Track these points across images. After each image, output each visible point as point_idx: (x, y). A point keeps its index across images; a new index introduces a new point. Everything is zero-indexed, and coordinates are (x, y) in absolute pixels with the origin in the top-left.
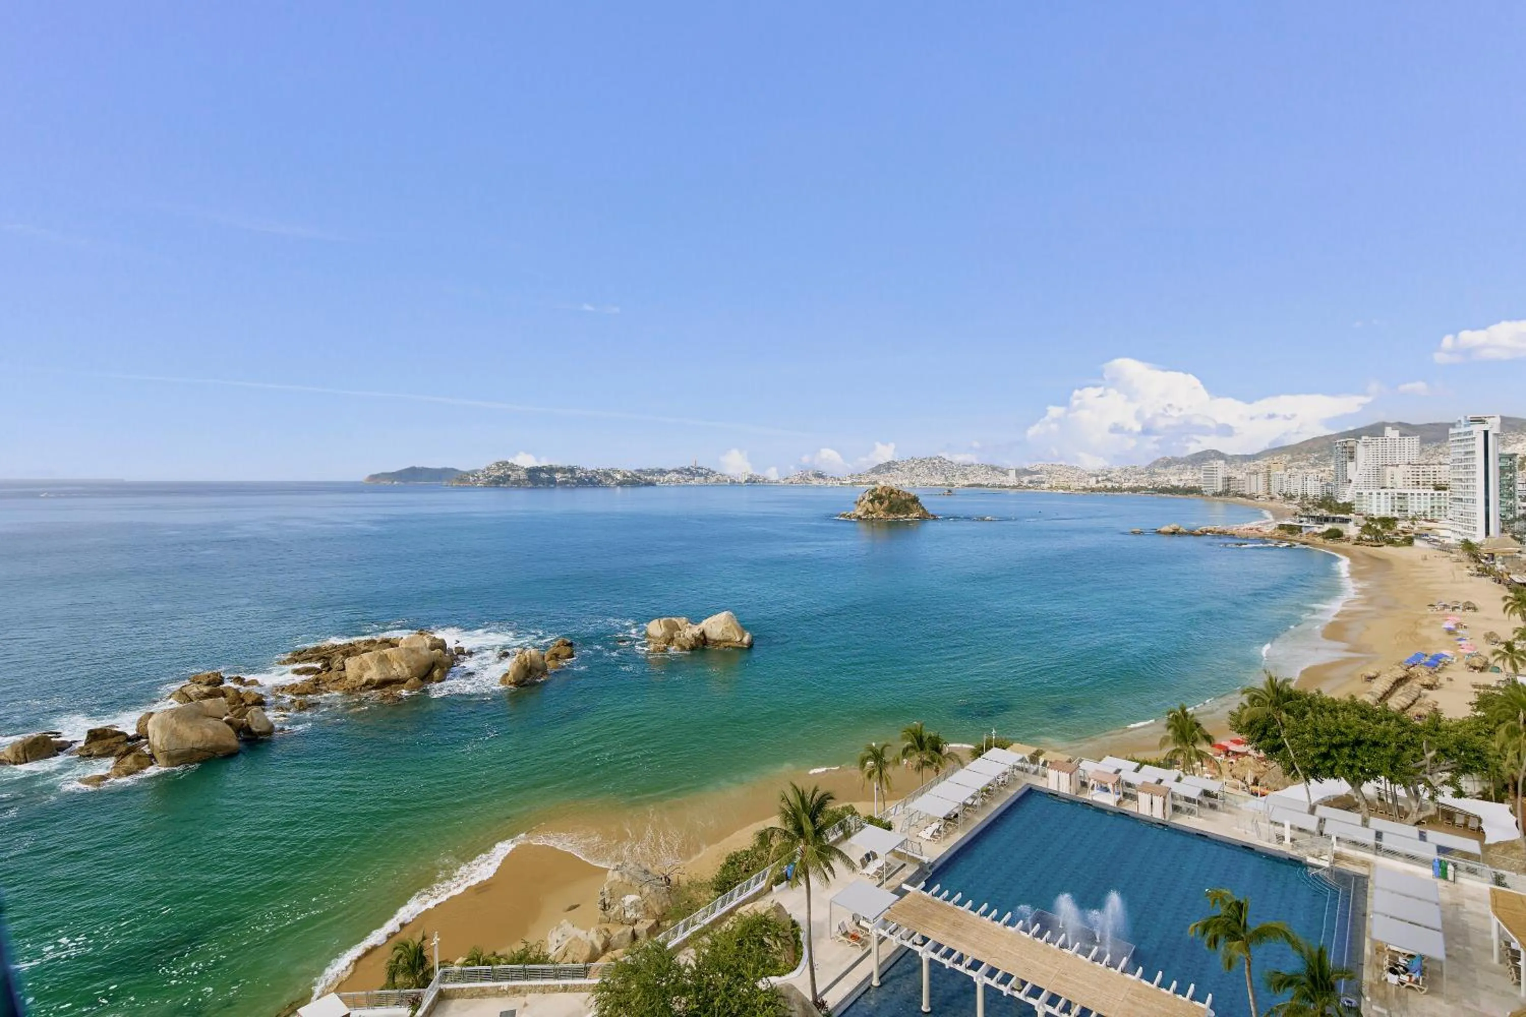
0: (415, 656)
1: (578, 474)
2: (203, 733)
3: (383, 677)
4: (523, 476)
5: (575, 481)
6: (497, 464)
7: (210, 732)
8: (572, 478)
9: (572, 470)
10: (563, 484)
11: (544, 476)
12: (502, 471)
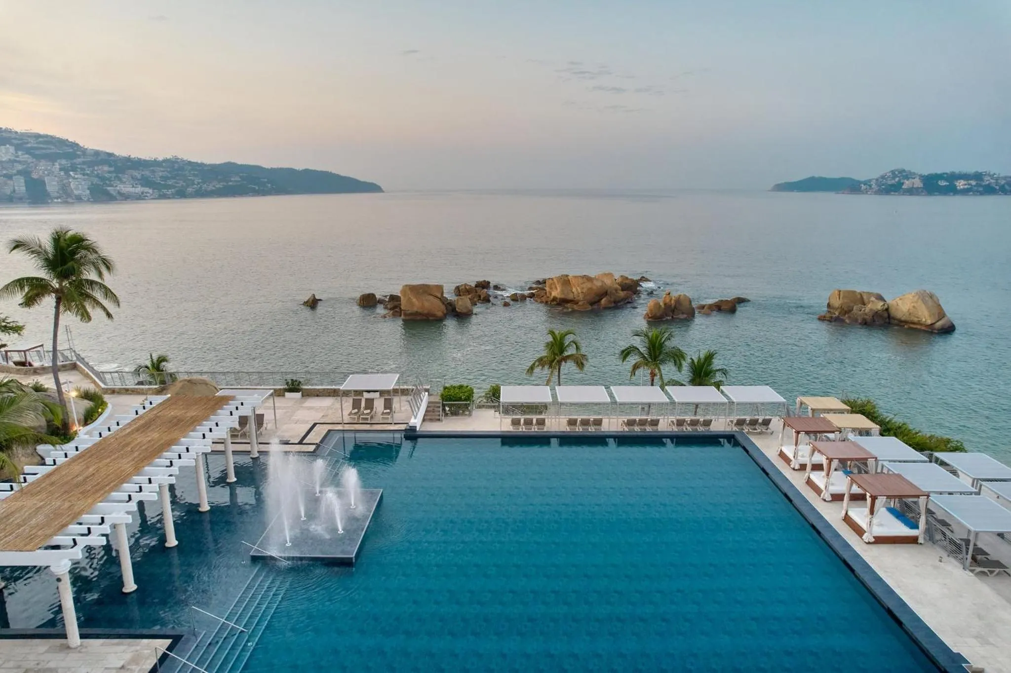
1: (987, 180)
2: (423, 304)
3: (563, 296)
4: (918, 183)
5: (981, 189)
6: (893, 172)
7: (427, 304)
8: (978, 185)
9: (978, 176)
10: (965, 192)
11: (943, 183)
12: (897, 179)
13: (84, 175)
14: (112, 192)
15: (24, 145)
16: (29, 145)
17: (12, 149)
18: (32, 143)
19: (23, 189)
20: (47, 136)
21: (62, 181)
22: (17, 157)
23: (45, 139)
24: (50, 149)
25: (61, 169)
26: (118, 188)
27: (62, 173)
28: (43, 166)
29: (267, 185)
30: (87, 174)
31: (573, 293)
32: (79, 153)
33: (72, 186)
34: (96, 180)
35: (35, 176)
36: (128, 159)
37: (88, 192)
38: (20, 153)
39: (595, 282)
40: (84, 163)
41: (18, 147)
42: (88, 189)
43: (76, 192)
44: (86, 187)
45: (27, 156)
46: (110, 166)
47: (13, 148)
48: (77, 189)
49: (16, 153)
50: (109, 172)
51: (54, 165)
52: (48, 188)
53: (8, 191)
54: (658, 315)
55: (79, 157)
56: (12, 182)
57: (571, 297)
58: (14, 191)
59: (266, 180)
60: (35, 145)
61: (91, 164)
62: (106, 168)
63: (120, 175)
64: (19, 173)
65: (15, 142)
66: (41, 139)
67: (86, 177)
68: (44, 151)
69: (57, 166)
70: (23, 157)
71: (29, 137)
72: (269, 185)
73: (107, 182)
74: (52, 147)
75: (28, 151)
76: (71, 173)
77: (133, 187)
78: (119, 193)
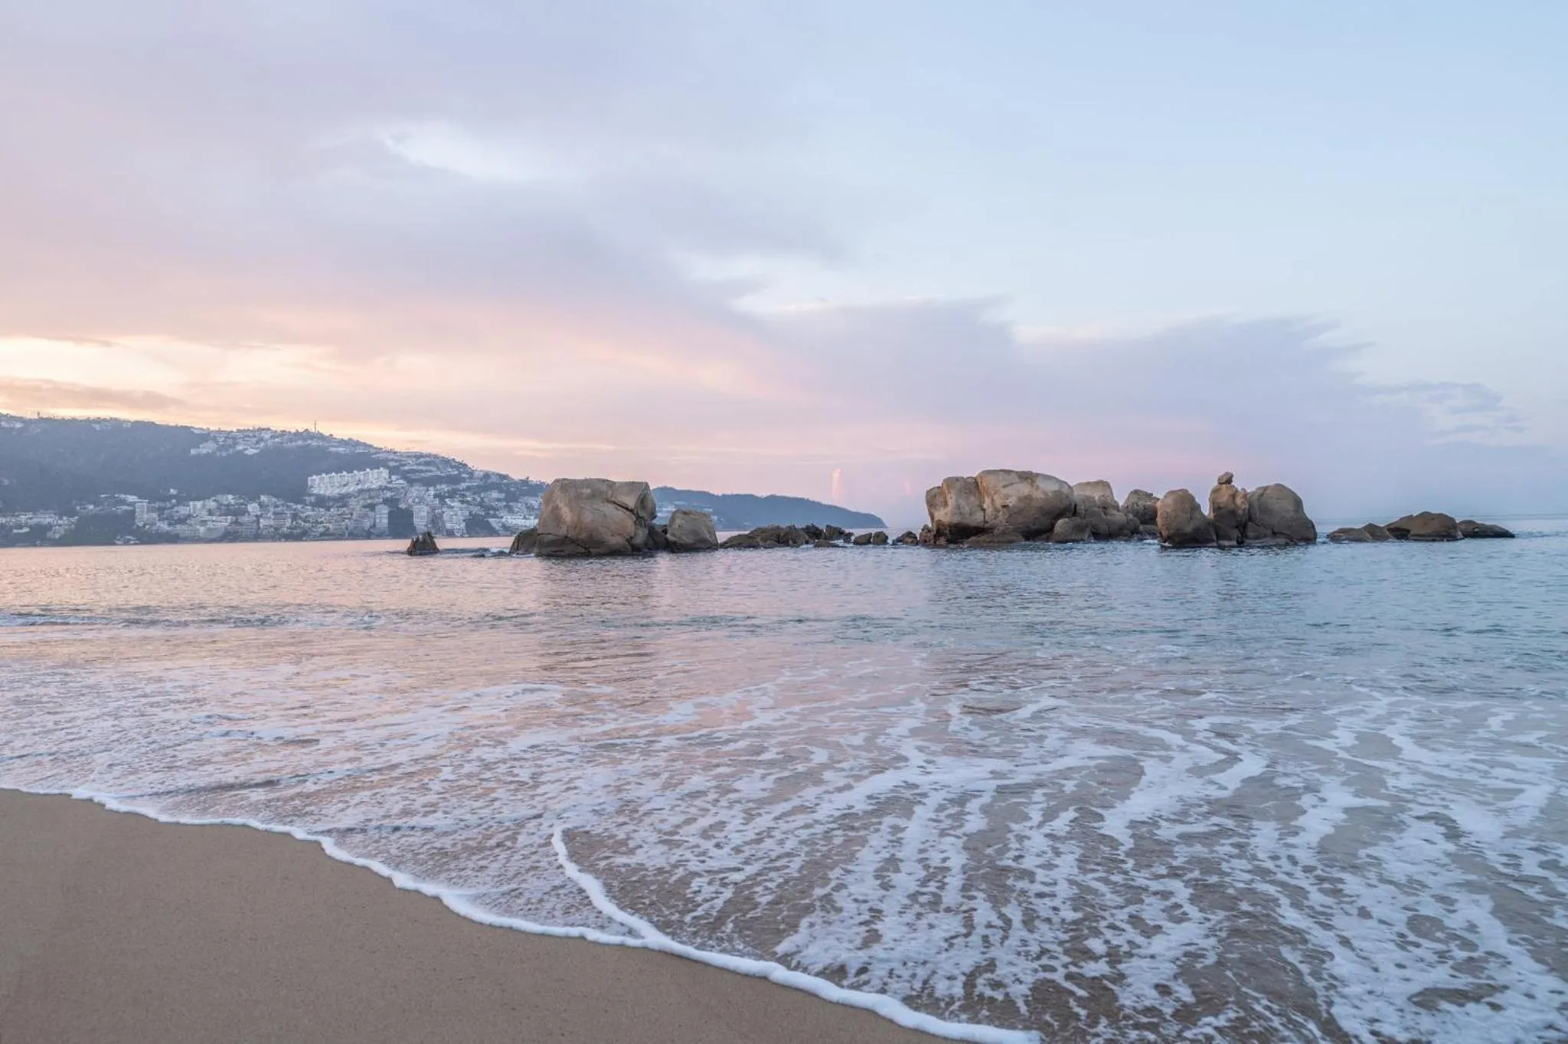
0: (1024, 489)
13: (462, 502)
14: (494, 525)
15: (402, 468)
16: (406, 468)
17: (385, 473)
18: (411, 465)
19: (385, 521)
20: (429, 456)
21: (434, 510)
22: (391, 482)
23: (428, 459)
24: (431, 471)
25: (435, 496)
26: (503, 520)
27: (437, 501)
28: (415, 491)
29: (712, 517)
30: (468, 502)
31: (984, 510)
32: (464, 475)
33: (445, 517)
34: (476, 510)
35: (403, 506)
36: (525, 482)
37: (463, 525)
38: (394, 478)
39: (1040, 482)
40: (468, 489)
41: (393, 471)
42: (464, 521)
43: (448, 526)
44: (462, 518)
45: (401, 481)
46: (501, 491)
47: (388, 471)
48: (451, 521)
49: (390, 478)
50: (498, 500)
51: (428, 490)
52: (416, 520)
53: (367, 524)
54: (1189, 529)
55: (464, 480)
56: (373, 513)
57: (977, 519)
58: (374, 525)
59: (711, 510)
60: (415, 467)
61: (477, 490)
62: (495, 495)
63: (512, 504)
64: (386, 501)
65: (392, 464)
66: (422, 460)
67: (465, 505)
68: (423, 475)
69: (432, 492)
70: (398, 482)
71: (408, 457)
72: (715, 518)
73: (491, 512)
74: (434, 469)
75: (404, 476)
76: (447, 500)
77: (525, 518)
78: (504, 526)
